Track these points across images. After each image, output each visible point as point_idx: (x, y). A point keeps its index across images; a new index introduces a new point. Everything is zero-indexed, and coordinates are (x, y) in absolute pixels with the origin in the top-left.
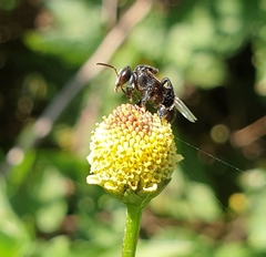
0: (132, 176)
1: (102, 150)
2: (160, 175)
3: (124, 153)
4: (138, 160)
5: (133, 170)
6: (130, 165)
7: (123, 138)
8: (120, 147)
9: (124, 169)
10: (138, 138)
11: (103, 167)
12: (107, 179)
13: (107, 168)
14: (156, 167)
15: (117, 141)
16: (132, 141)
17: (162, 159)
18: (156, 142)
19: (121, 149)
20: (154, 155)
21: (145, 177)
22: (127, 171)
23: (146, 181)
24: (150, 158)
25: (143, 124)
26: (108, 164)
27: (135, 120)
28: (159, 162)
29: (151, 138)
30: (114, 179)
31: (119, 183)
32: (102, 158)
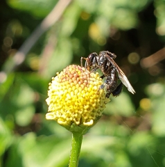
0: (76, 115)
1: (56, 97)
2: (95, 114)
3: (71, 99)
4: (80, 104)
5: (76, 111)
6: (75, 108)
7: (70, 89)
8: (68, 95)
9: (71, 110)
10: (80, 89)
11: (57, 108)
12: (59, 116)
13: (60, 109)
14: (92, 109)
15: (66, 91)
16: (76, 91)
17: (96, 103)
18: (92, 92)
19: (69, 97)
20: (91, 101)
21: (85, 115)
22: (73, 111)
23: (85, 118)
24: (88, 103)
25: (84, 80)
26: (60, 107)
27: (78, 77)
28: (94, 105)
29: (89, 89)
30: (64, 116)
31: (68, 119)
32: (56, 102)
